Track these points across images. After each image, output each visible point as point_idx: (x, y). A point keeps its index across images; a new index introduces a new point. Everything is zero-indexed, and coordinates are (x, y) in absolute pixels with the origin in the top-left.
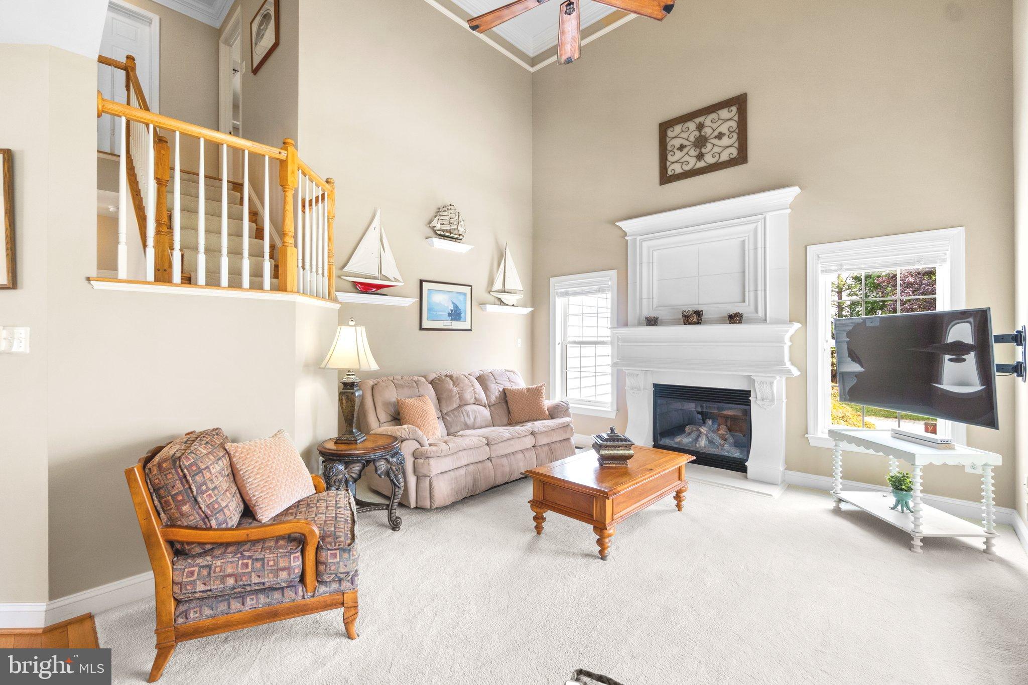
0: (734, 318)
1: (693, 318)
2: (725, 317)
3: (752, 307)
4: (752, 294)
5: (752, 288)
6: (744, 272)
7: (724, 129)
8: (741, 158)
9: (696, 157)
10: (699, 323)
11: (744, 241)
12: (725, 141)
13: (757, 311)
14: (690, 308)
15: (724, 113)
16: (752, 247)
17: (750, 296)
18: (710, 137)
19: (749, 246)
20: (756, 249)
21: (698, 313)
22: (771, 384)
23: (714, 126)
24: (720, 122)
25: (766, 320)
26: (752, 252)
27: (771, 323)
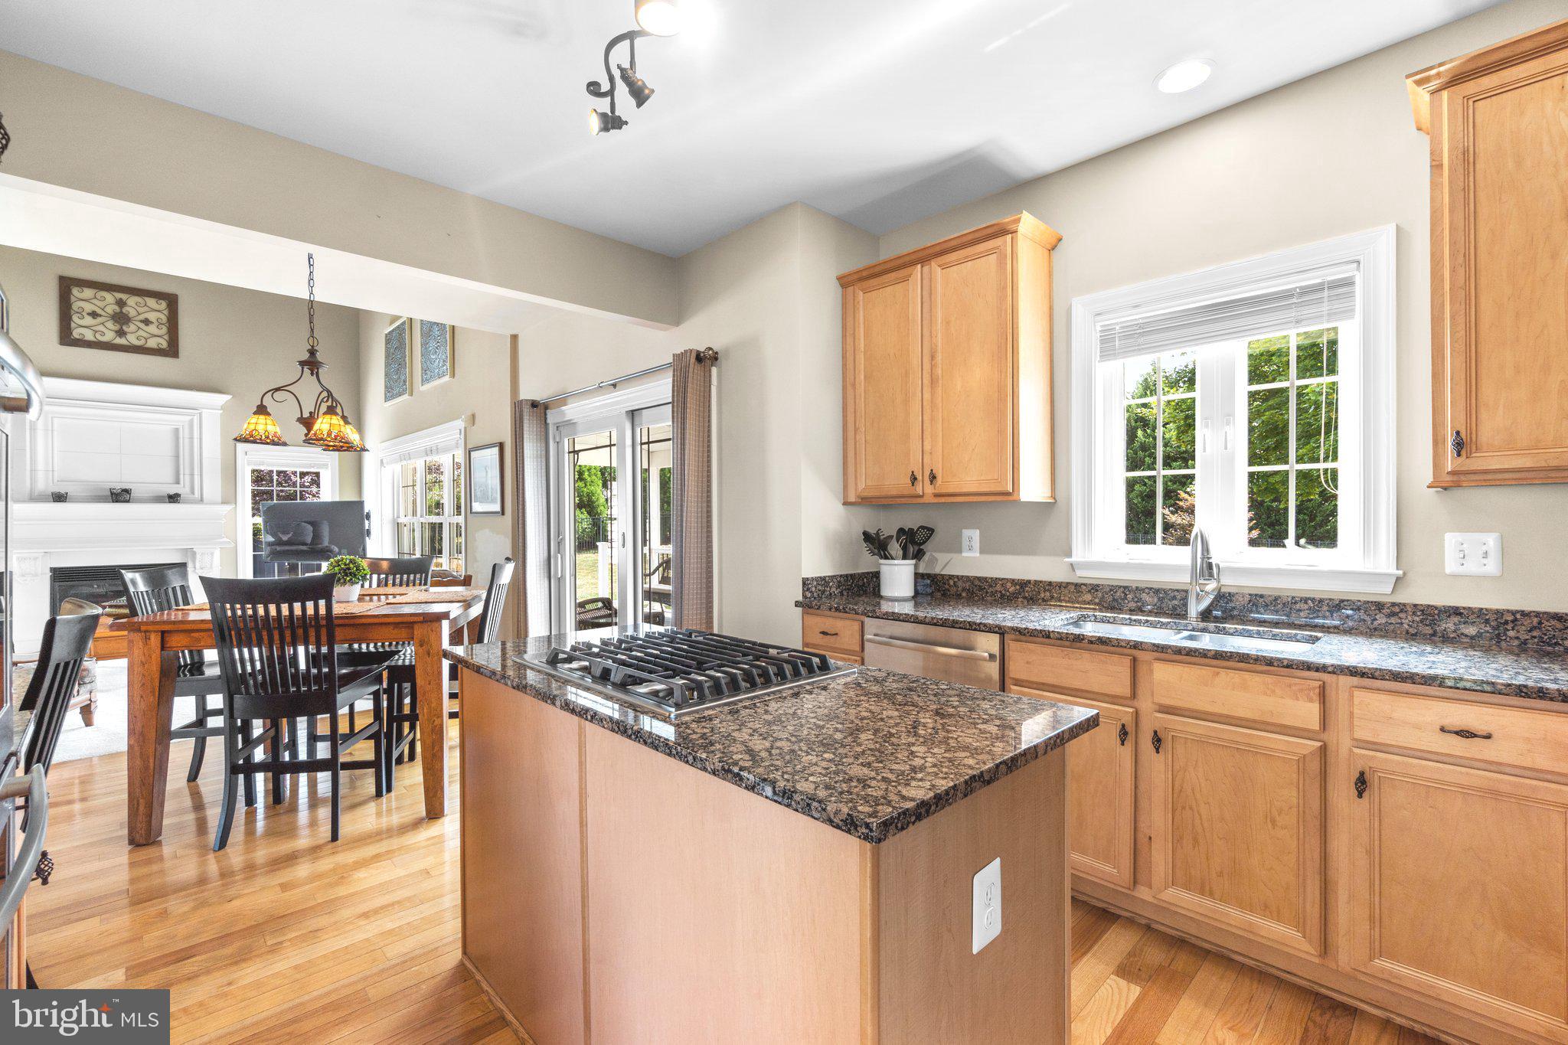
0: (173, 498)
1: (120, 496)
2: (163, 497)
3: (188, 489)
4: (187, 478)
5: (187, 471)
6: (177, 457)
7: (152, 316)
8: (172, 350)
9: (116, 332)
10: (128, 501)
11: (177, 430)
12: (152, 329)
13: (193, 493)
14: (118, 487)
15: (151, 302)
16: (187, 435)
17: (185, 479)
18: (135, 319)
19: (184, 434)
20: (191, 438)
21: (127, 491)
22: (212, 554)
23: (140, 310)
24: (146, 309)
25: (202, 500)
26: (187, 441)
27: (206, 504)
